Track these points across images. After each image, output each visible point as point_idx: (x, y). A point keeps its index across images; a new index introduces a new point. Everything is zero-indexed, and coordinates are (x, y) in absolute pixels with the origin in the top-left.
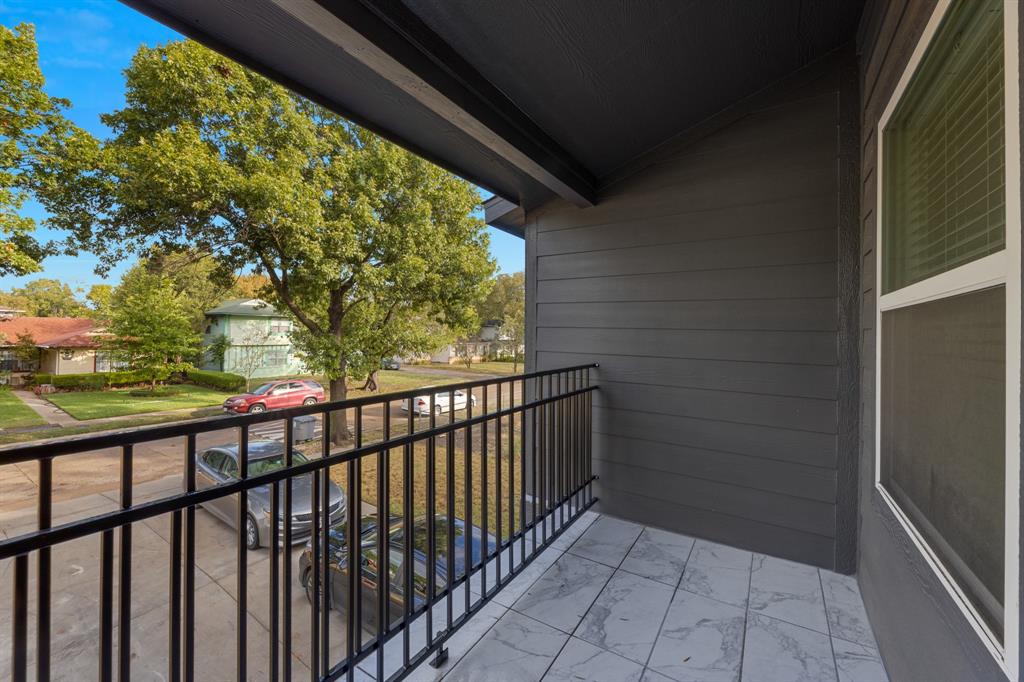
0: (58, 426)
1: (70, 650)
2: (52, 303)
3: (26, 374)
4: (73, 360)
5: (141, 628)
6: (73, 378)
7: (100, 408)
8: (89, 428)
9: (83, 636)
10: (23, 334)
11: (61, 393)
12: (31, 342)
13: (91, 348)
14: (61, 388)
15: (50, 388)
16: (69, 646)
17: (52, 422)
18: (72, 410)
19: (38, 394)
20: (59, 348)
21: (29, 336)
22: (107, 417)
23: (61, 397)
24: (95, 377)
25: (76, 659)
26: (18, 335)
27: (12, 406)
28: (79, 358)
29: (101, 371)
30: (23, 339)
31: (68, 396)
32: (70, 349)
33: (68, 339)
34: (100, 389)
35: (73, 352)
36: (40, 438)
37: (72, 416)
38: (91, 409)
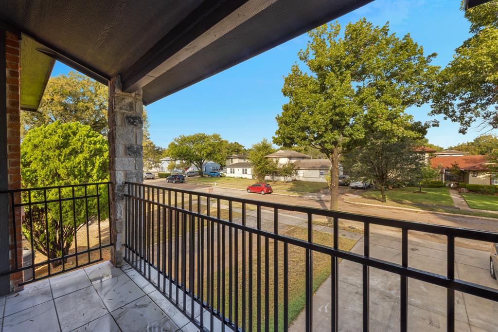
0: (459, 209)
1: (387, 298)
2: (488, 148)
3: (457, 182)
4: (478, 177)
5: (414, 313)
6: (477, 186)
7: (486, 204)
8: (472, 213)
9: (393, 296)
10: (454, 164)
11: (471, 193)
12: (457, 167)
13: (488, 171)
14: (471, 191)
15: (465, 190)
16: (387, 296)
17: (456, 206)
18: (471, 203)
19: (460, 193)
20: (470, 171)
21: (457, 165)
22: (487, 210)
23: (468, 195)
24: (489, 187)
25: (386, 303)
26: (452, 164)
27: (445, 196)
28: (481, 176)
29: (495, 184)
30: (454, 166)
31: (473, 195)
32: (476, 171)
33: (475, 166)
34: (492, 194)
35: (477, 173)
36: (446, 212)
37: (469, 206)
38: (480, 204)
